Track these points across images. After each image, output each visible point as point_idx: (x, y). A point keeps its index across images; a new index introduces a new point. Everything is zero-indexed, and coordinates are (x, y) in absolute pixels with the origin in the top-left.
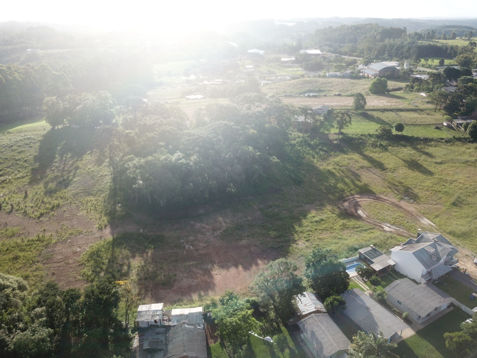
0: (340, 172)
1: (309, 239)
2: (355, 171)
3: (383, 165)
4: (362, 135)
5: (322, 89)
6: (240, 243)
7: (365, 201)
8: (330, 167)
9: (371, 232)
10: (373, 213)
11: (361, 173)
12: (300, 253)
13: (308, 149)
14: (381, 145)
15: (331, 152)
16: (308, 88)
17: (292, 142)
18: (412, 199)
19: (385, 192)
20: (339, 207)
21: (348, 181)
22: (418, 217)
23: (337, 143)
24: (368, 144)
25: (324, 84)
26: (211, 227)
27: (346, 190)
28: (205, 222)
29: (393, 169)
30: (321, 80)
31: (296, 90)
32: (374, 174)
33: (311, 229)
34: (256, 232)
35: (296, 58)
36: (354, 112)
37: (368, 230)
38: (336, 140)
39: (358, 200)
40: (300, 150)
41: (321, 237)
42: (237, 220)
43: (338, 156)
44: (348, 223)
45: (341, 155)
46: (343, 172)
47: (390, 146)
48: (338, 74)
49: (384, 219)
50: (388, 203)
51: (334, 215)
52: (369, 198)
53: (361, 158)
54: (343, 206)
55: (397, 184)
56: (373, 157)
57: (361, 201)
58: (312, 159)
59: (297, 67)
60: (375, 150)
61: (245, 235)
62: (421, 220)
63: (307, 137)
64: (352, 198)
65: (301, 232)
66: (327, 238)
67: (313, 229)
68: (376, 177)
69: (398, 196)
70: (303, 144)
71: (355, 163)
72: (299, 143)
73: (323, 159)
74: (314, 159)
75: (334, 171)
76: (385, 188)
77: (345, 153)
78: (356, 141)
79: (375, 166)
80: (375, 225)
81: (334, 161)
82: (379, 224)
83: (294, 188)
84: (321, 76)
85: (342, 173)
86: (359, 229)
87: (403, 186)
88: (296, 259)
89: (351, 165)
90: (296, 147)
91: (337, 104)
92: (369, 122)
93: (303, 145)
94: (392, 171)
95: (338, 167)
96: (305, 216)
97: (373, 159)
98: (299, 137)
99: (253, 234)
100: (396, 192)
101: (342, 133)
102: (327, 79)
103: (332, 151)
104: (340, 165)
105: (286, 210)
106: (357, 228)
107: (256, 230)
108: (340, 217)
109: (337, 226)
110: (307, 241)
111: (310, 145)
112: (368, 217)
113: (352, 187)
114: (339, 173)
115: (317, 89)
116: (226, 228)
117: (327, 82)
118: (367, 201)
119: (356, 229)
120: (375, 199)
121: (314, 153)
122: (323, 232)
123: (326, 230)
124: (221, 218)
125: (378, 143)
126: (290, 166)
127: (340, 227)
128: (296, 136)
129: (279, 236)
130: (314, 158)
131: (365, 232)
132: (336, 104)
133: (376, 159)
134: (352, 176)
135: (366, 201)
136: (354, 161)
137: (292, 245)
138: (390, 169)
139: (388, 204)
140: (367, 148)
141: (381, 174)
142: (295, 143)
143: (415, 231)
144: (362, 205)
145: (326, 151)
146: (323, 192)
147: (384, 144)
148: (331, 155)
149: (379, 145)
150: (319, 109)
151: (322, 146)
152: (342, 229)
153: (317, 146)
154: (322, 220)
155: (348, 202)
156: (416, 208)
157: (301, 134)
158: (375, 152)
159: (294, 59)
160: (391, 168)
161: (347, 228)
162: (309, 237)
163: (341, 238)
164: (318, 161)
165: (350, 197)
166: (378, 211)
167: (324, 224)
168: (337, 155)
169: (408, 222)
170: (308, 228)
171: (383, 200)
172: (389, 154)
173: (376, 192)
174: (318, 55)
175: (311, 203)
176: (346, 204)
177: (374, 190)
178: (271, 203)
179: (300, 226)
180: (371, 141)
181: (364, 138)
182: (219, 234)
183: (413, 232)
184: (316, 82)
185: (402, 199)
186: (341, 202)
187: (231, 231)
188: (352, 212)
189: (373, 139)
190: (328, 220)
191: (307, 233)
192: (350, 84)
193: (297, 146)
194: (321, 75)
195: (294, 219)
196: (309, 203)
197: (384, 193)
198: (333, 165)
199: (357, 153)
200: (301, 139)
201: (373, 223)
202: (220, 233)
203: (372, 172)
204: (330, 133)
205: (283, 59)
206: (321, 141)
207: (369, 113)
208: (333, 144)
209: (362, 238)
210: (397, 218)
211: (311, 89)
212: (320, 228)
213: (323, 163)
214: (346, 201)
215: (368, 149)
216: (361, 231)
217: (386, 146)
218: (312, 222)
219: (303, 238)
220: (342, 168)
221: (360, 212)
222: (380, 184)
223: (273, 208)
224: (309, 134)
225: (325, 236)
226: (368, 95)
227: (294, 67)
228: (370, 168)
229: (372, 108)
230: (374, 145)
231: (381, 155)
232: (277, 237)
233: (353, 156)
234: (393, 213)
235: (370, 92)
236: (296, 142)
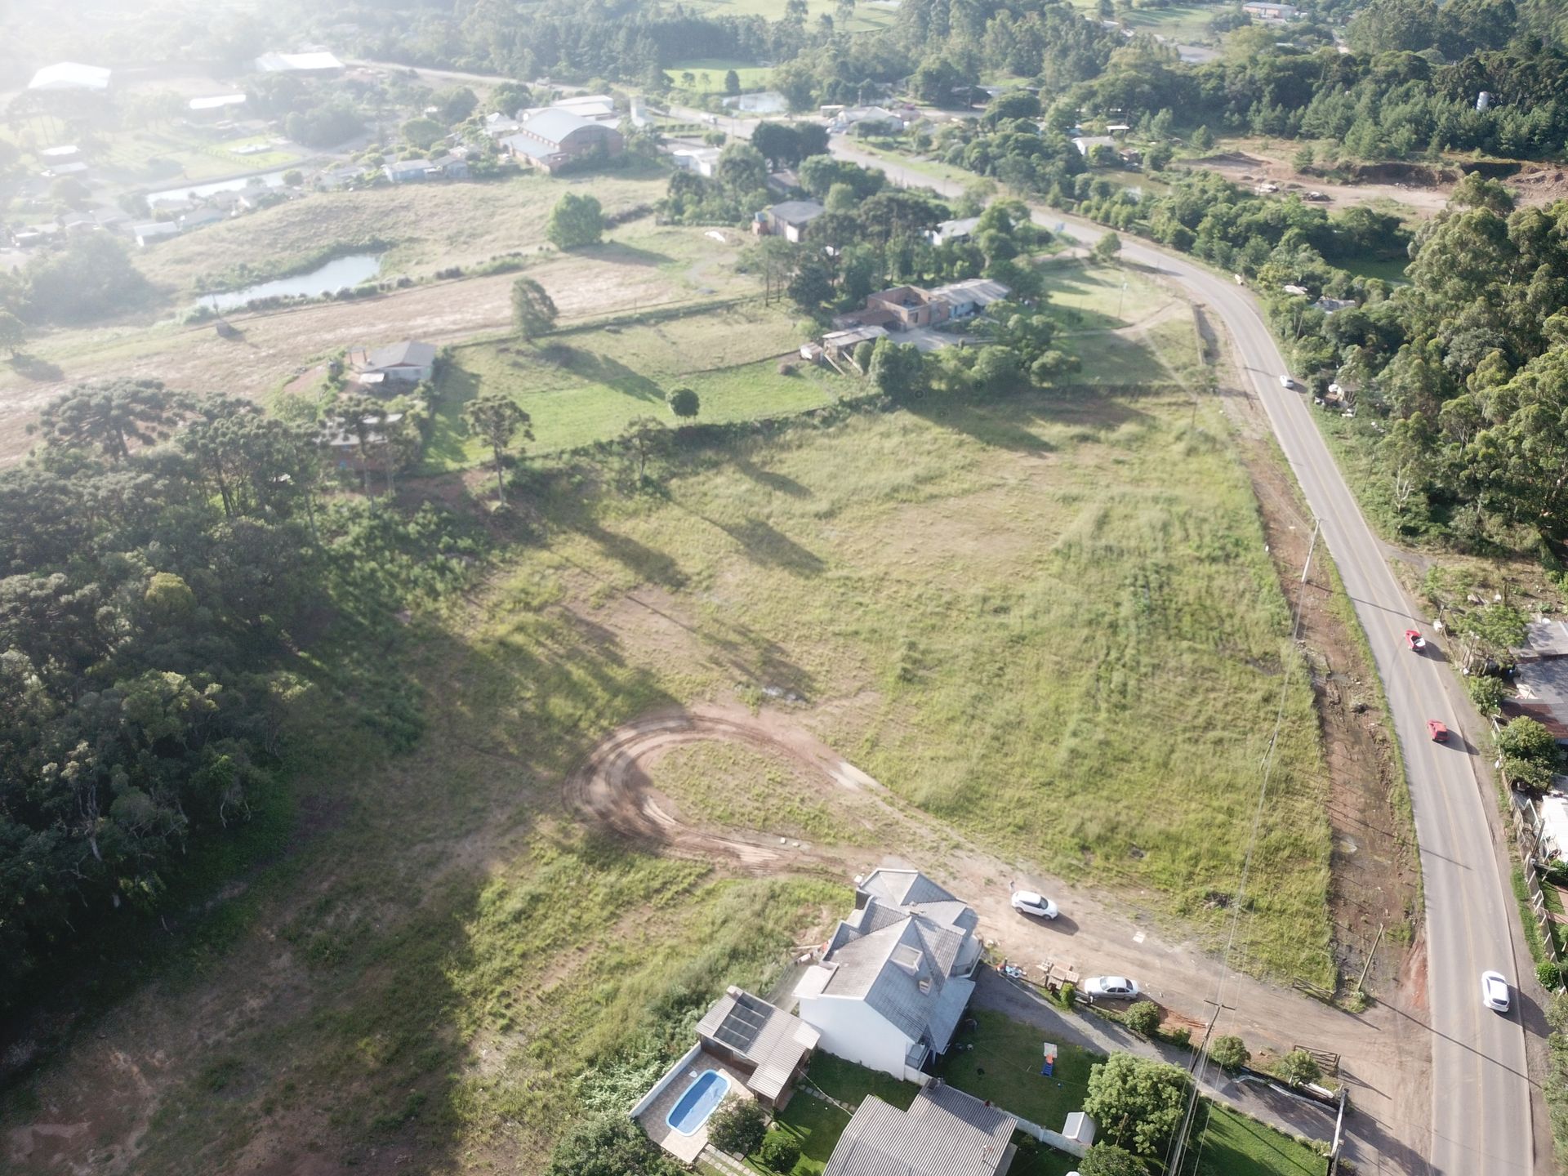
0: (542, 639)
1: (511, 1020)
2: (591, 619)
3: (672, 563)
4: (575, 452)
5: (383, 237)
6: (241, 1162)
7: (653, 749)
8: (502, 621)
9: (709, 893)
10: (691, 798)
11: (613, 621)
12: (494, 1106)
13: (405, 558)
14: (646, 481)
15: (488, 552)
16: (328, 241)
17: (335, 546)
18: (789, 691)
19: (704, 684)
20: (577, 811)
21: (581, 672)
22: (824, 765)
23: (502, 508)
24: (604, 487)
25: (386, 214)
26: (85, 1125)
27: (580, 719)
28: (55, 1110)
29: (705, 574)
30: (370, 197)
31: (286, 254)
32: (655, 612)
33: (507, 964)
34: (298, 1068)
35: (251, 96)
36: (524, 346)
37: (694, 885)
38: (494, 494)
39: (633, 751)
40: (373, 571)
41: (550, 987)
42: (201, 1037)
43: (517, 563)
44: (625, 880)
45: (526, 553)
46: (552, 634)
47: (674, 475)
48: (425, 165)
49: (732, 814)
50: (725, 733)
51: (571, 860)
52: (666, 729)
53: (596, 553)
54: (589, 802)
55: (733, 637)
56: (635, 537)
57: (644, 753)
58: (429, 604)
59: (261, 133)
60: (630, 505)
61: (256, 1105)
62: (836, 775)
63: (386, 507)
64: (612, 750)
65: (474, 994)
66: (572, 987)
67: (514, 959)
68: (664, 624)
69: (750, 692)
70: (379, 542)
71: (581, 580)
72: (362, 542)
73: (469, 592)
74: (435, 600)
75: (519, 639)
76: (704, 667)
77: (539, 542)
78: (564, 482)
79: (649, 579)
80: (710, 850)
81: (509, 592)
82: (722, 844)
83: (396, 775)
84: (368, 182)
85: (549, 642)
86: (668, 895)
87: (754, 642)
88: (488, 1145)
89: (571, 593)
90: (357, 564)
91: (458, 316)
92: (583, 386)
93: (382, 549)
94: (705, 584)
95: (529, 617)
96: (470, 907)
97: (636, 544)
98: (356, 515)
99: (291, 1088)
100: (737, 673)
101: (505, 462)
102: (391, 192)
103: (490, 546)
104: (535, 603)
105: (392, 899)
106: (658, 891)
107: (295, 1062)
108: (590, 862)
109: (594, 914)
110: (506, 1030)
111: (404, 543)
112: (683, 823)
113: (600, 693)
114: (539, 643)
115: (366, 240)
116: (163, 1102)
117: (396, 203)
118: (660, 746)
119: (657, 900)
120: (683, 730)
121: (429, 574)
122: (552, 957)
123: (561, 946)
124: (121, 1056)
125: (636, 476)
126: (358, 663)
127: (602, 909)
128: (346, 513)
129: (397, 1051)
130: (433, 593)
131: (689, 900)
132: (451, 318)
133: (643, 542)
134: (586, 642)
135: (657, 752)
136: (578, 570)
137: (457, 1076)
138: (695, 578)
139: (727, 741)
140: (605, 502)
141: (676, 605)
142: (349, 549)
143: (832, 832)
144: (650, 773)
145: (470, 553)
146: (509, 756)
147: (655, 477)
148: (493, 566)
149: (638, 484)
150: (402, 365)
151: (451, 535)
152: (613, 914)
153: (435, 536)
154: (535, 899)
155: (603, 775)
156: (810, 728)
157: (360, 501)
158: (635, 513)
159: (241, 98)
160: (699, 574)
161: (629, 903)
162: (508, 1006)
163: (620, 966)
164: (454, 604)
165: (606, 746)
166: (705, 781)
167: (545, 916)
168: (515, 558)
169: (802, 800)
170: (497, 963)
171: (709, 724)
172: (677, 512)
173: (678, 696)
174: (332, 72)
175: (478, 829)
176: (599, 788)
177: (672, 689)
178: (326, 885)
179: (467, 963)
180: (611, 470)
181: (583, 461)
182: (137, 1152)
183: (828, 840)
184: (356, 208)
185: (762, 700)
186: (579, 782)
187: (190, 1110)
188: (626, 820)
189: (615, 463)
190: (555, 889)
191: (499, 989)
192: (476, 208)
193: (359, 558)
194: (367, 178)
195: (431, 936)
196: (468, 832)
197: (703, 692)
198: (510, 611)
199: (578, 529)
200: (365, 522)
201: (705, 843)
202: (138, 1145)
203: (646, 606)
204: (466, 465)
205: (196, 104)
206: (445, 514)
207: (574, 342)
208: (486, 513)
209: (686, 933)
210: (769, 795)
211: (342, 240)
212: (538, 943)
213: (473, 609)
214: (592, 771)
215: (607, 507)
216: (673, 903)
217: (663, 479)
218: (502, 926)
219: (489, 1019)
220: (544, 618)
221: (653, 810)
222: (682, 653)
223: (339, 910)
224: (391, 493)
225: (563, 974)
226: (553, 260)
227: (254, 133)
228: (635, 588)
229: (578, 322)
230: (625, 487)
231: (654, 522)
232: (390, 1061)
233: (568, 551)
234: (749, 775)
235: (553, 247)
236: (349, 539)
